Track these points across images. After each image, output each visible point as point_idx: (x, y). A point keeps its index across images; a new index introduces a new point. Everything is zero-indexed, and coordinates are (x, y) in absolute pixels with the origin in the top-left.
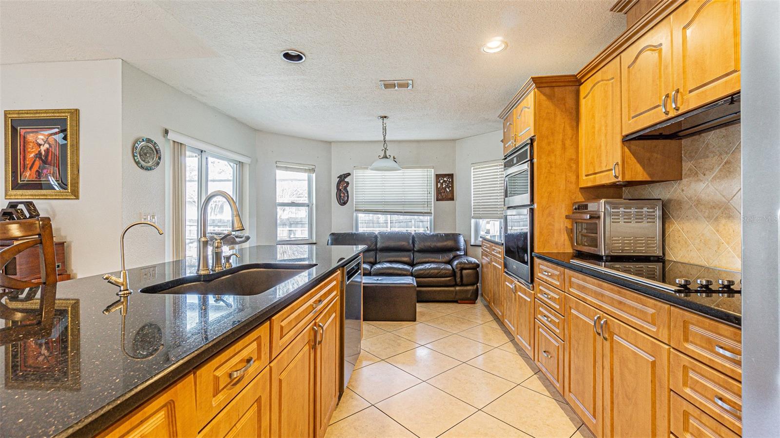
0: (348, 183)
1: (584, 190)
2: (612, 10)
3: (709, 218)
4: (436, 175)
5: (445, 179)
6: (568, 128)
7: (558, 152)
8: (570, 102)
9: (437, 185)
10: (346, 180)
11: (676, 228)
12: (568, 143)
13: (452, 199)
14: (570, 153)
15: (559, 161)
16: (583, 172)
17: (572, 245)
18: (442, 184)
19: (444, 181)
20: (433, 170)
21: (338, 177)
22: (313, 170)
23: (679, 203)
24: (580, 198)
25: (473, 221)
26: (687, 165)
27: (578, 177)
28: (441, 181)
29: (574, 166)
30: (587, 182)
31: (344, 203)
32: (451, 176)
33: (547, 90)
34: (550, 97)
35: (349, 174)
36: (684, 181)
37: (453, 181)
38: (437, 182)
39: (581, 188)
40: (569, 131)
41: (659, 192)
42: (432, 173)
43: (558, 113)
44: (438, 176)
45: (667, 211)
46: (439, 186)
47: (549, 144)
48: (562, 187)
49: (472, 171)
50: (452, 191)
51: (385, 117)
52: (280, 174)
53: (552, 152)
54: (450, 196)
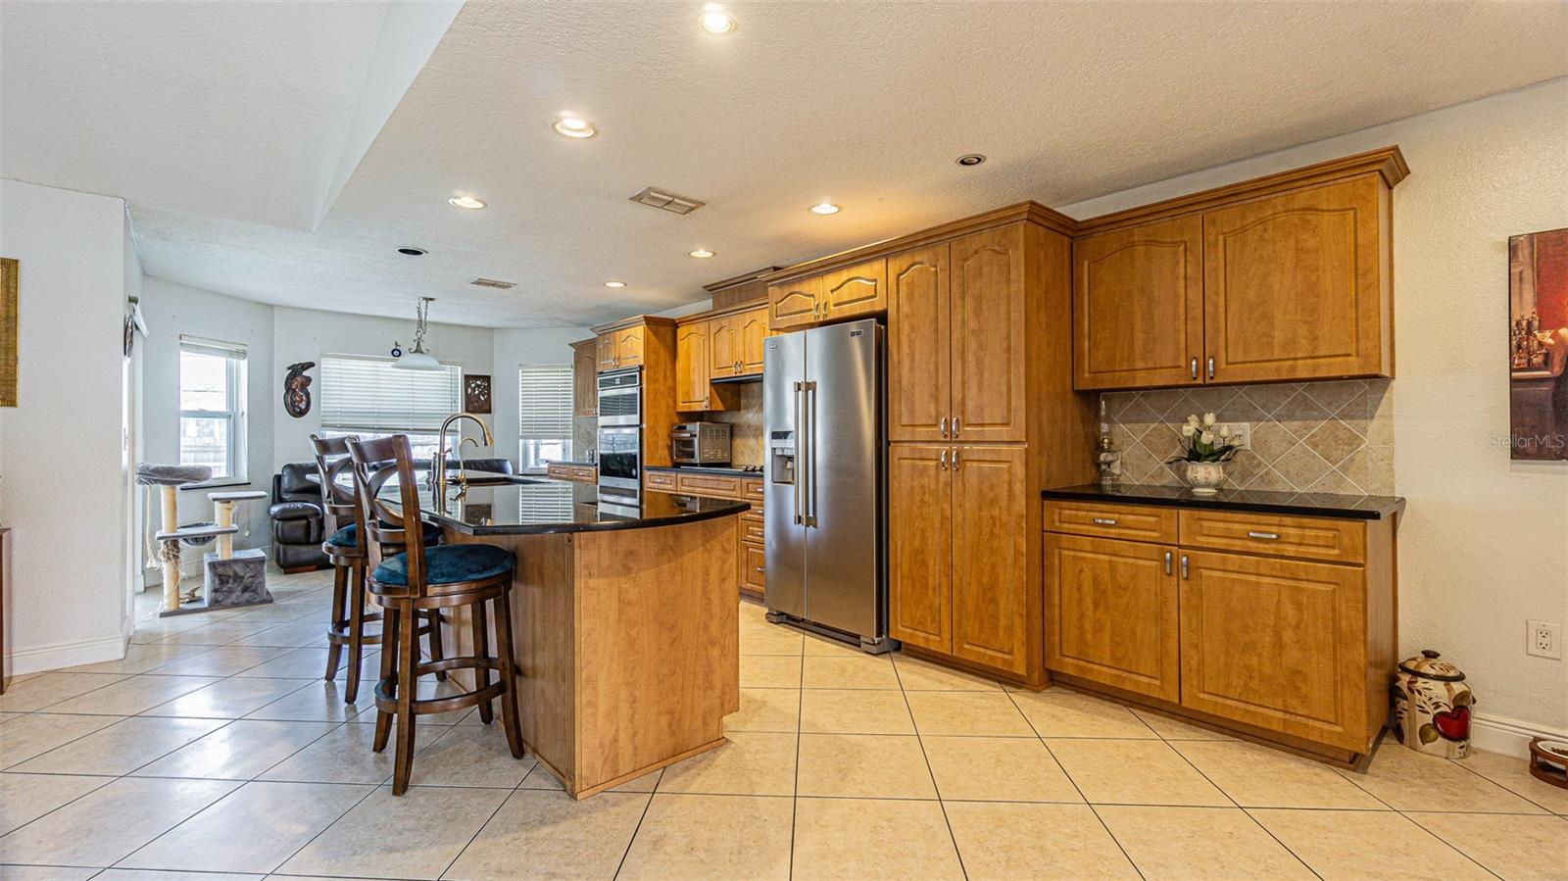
0: (309, 380)
1: (680, 414)
2: (704, 287)
3: (754, 436)
4: (466, 376)
5: (479, 382)
6: (668, 361)
7: (662, 381)
8: (669, 339)
9: (466, 391)
10: (305, 373)
11: (738, 442)
12: (668, 373)
13: (490, 412)
14: (670, 382)
15: (662, 388)
16: (680, 399)
17: (672, 458)
18: (474, 389)
19: (478, 386)
20: (460, 368)
21: (289, 368)
22: (242, 354)
23: (739, 426)
24: (676, 420)
25: (521, 441)
26: (743, 402)
27: (675, 402)
28: (473, 385)
29: (672, 393)
30: (682, 407)
31: (302, 413)
32: (487, 379)
33: (654, 327)
34: (656, 334)
35: (312, 365)
36: (742, 412)
37: (489, 385)
38: (467, 385)
39: (678, 413)
40: (669, 365)
41: (729, 418)
42: (459, 372)
43: (662, 347)
44: (468, 378)
45: (733, 431)
46: (469, 391)
47: (655, 373)
48: (664, 410)
49: (521, 374)
50: (488, 401)
51: (431, 299)
52: (187, 358)
53: (656, 380)
54: (486, 407)
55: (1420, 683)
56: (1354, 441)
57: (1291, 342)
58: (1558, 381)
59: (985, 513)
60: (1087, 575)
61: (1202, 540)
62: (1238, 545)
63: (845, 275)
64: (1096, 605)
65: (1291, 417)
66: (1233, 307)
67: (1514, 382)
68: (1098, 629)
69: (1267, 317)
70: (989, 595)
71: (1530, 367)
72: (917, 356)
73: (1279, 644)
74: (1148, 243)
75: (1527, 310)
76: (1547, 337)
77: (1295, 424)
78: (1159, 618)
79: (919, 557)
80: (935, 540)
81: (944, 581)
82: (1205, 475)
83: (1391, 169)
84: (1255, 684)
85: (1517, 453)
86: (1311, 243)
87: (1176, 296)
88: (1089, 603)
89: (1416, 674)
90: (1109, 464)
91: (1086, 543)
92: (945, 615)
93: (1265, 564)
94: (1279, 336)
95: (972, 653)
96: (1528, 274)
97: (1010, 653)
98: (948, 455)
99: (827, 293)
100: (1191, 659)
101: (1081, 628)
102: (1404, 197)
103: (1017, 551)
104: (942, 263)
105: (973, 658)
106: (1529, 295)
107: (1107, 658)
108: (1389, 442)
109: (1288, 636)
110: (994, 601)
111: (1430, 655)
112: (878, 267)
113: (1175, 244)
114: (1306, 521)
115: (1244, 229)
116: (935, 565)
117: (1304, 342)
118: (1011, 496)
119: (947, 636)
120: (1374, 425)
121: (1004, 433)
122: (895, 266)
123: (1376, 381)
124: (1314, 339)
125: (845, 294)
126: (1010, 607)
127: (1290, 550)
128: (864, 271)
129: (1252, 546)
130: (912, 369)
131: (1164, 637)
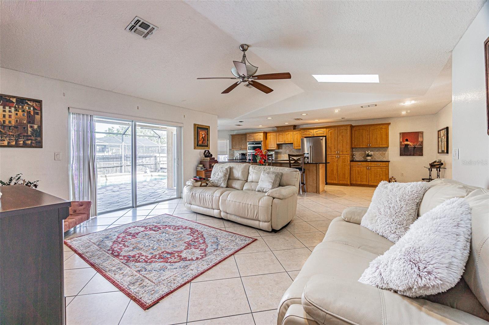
2: (276, 127)
8: (266, 136)
11: (279, 155)
16: (268, 147)
23: (279, 152)
27: (266, 148)
29: (266, 146)
30: (268, 149)
33: (264, 133)
34: (264, 135)
36: (280, 150)
55: (392, 180)
56: (385, 154)
57: (379, 143)
58: (404, 148)
59: (343, 164)
60: (357, 171)
61: (372, 165)
62: (376, 166)
63: (318, 130)
64: (358, 175)
65: (378, 151)
66: (373, 138)
67: (400, 148)
68: (358, 177)
69: (377, 140)
70: (344, 174)
71: (402, 146)
72: (332, 143)
73: (380, 176)
74: (363, 129)
75: (401, 141)
76: (403, 143)
77: (378, 152)
78: (366, 175)
79: (332, 170)
80: (335, 168)
81: (337, 173)
82: (369, 158)
83: (389, 124)
84: (377, 180)
85: (401, 155)
86: (382, 132)
87: (366, 136)
88: (357, 174)
89: (391, 179)
90: (355, 157)
91: (357, 167)
92: (337, 178)
93: (379, 168)
94: (378, 142)
95: (341, 182)
96: (402, 137)
97: (347, 181)
98: (338, 156)
99: (314, 132)
100: (370, 179)
101: (356, 178)
102: (390, 127)
103: (348, 168)
104: (336, 130)
105: (341, 183)
106: (401, 138)
107: (359, 181)
108: (388, 154)
109: (381, 175)
110: (345, 175)
111: (393, 177)
112: (324, 130)
113: (366, 130)
114: (383, 162)
115: (374, 129)
116: (335, 172)
117: (381, 143)
118: (347, 161)
119: (337, 181)
120: (387, 152)
121: (347, 153)
122: (328, 130)
123: (388, 147)
124: (382, 143)
125: (318, 132)
126: (347, 175)
127: (381, 166)
128: (322, 130)
129: (377, 166)
130: (331, 144)
131: (367, 177)
